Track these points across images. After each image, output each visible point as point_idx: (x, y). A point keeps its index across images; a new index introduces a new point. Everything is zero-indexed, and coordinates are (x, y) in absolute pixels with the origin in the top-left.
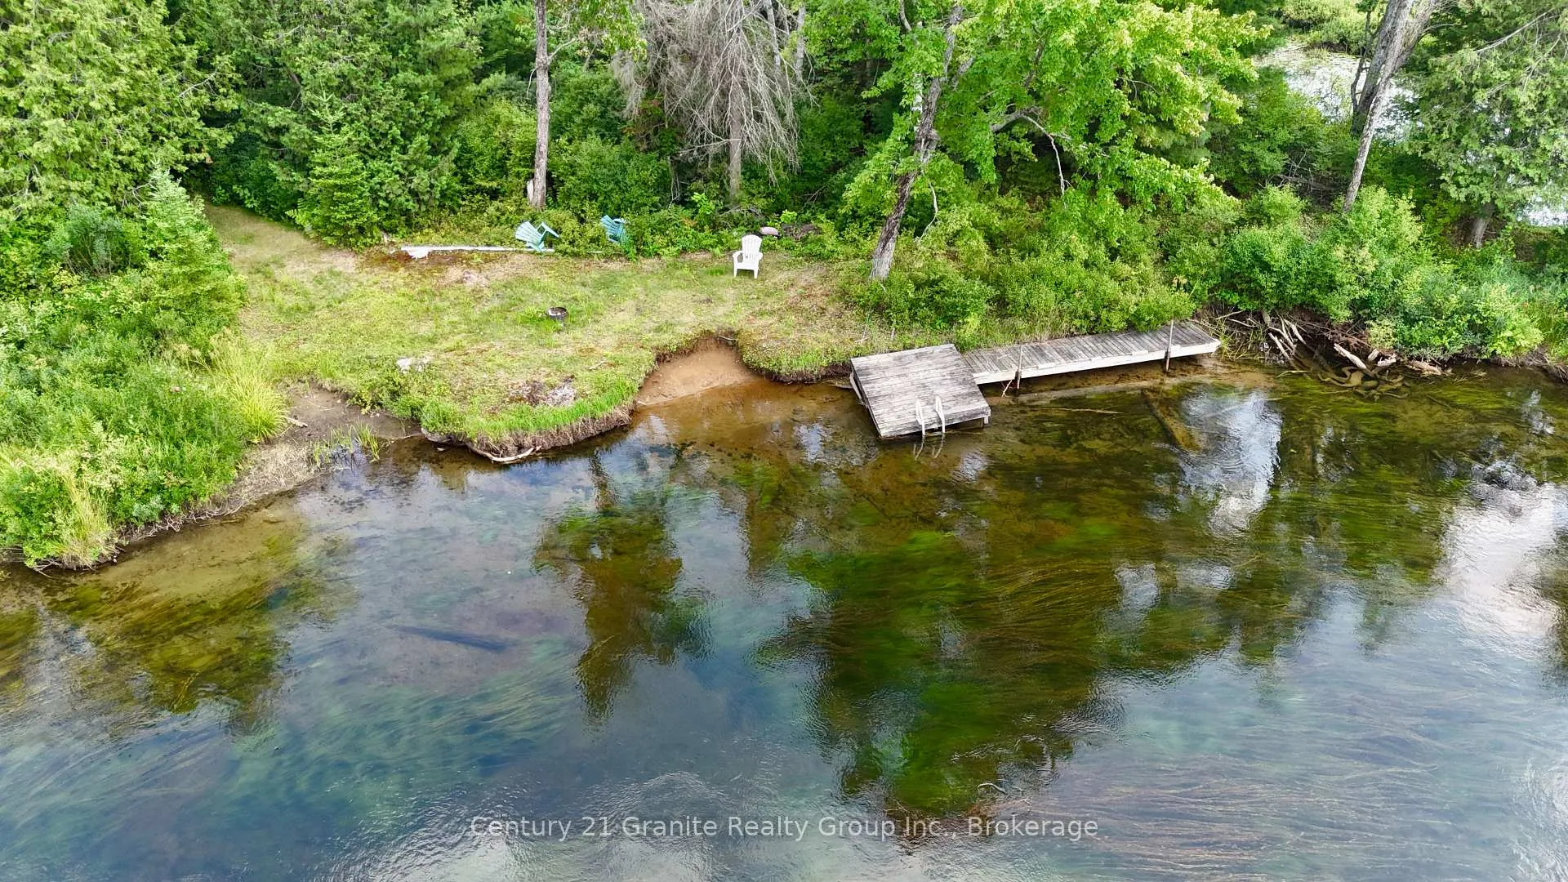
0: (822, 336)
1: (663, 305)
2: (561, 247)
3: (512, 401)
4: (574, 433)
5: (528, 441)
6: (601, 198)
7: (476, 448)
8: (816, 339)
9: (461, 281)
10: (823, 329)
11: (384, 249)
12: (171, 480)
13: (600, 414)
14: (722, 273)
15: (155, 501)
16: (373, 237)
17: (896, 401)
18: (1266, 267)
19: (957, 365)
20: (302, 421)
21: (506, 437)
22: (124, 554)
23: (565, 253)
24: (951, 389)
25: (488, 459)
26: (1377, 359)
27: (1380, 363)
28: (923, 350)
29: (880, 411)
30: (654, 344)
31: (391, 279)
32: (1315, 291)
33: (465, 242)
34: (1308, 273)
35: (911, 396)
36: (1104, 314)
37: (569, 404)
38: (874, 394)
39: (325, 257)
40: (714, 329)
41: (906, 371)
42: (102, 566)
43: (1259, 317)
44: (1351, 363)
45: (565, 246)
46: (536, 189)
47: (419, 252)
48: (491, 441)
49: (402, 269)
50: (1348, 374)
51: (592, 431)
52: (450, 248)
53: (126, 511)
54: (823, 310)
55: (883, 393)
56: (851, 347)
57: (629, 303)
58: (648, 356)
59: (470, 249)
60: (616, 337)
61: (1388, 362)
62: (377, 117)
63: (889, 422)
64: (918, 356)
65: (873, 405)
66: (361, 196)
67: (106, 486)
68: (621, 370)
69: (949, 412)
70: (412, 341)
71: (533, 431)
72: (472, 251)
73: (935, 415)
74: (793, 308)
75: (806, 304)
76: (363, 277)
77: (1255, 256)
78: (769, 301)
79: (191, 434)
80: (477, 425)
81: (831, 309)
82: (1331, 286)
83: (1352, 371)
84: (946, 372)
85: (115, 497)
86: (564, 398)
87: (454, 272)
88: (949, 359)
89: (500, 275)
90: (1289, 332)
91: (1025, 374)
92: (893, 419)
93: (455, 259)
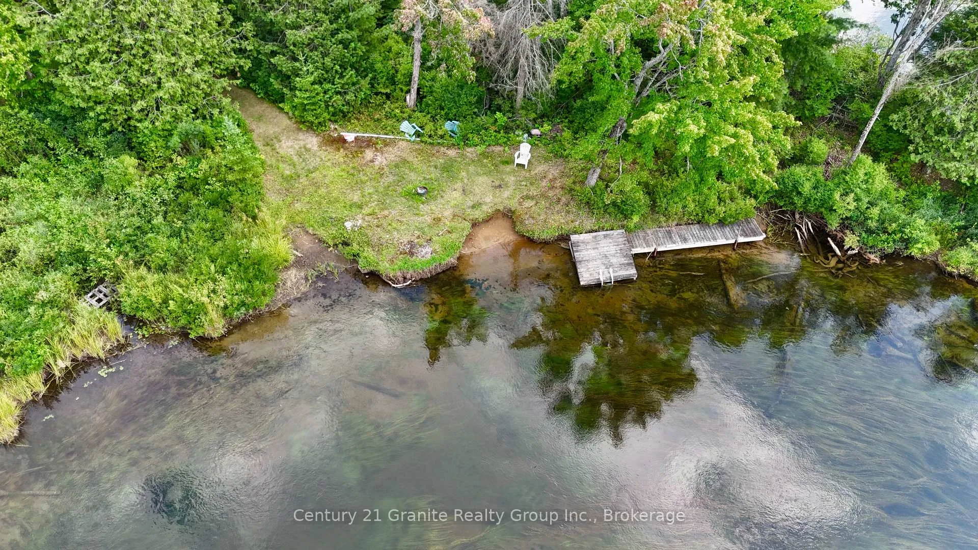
0: (557, 217)
1: (477, 189)
2: (424, 139)
3: (401, 253)
4: (431, 272)
5: (408, 276)
6: (446, 110)
7: (384, 278)
8: (554, 220)
9: (372, 161)
10: (558, 212)
11: (332, 134)
12: (249, 300)
13: (443, 262)
14: (508, 164)
15: (243, 310)
16: (326, 126)
17: (590, 265)
18: (799, 193)
19: (624, 244)
20: (300, 252)
21: (399, 274)
22: (229, 332)
23: (426, 143)
24: (619, 260)
25: (390, 285)
26: (848, 250)
27: (850, 252)
28: (608, 232)
29: (582, 270)
30: (471, 217)
31: (336, 157)
32: (823, 210)
33: (373, 131)
34: (821, 200)
35: (599, 262)
36: (706, 216)
37: (429, 256)
38: (580, 259)
39: (301, 136)
40: (501, 208)
41: (598, 246)
42: (222, 338)
43: (793, 214)
44: (833, 251)
45: (426, 139)
46: (411, 99)
47: (350, 137)
48: (391, 276)
49: (342, 150)
50: (830, 258)
51: (439, 270)
52: (366, 135)
53: (230, 314)
54: (559, 200)
55: (584, 259)
56: (572, 226)
57: (459, 185)
58: (468, 225)
59: (377, 136)
60: (452, 210)
61: (854, 252)
62: (327, 60)
63: (586, 278)
64: (605, 236)
65: (578, 266)
66: (320, 107)
67: (222, 304)
68: (454, 236)
69: (616, 274)
70: (351, 206)
71: (411, 271)
72: (377, 138)
73: (609, 275)
74: (543, 196)
75: (551, 193)
76: (323, 154)
77: (794, 186)
78: (532, 189)
79: (256, 277)
80: (385, 268)
81: (564, 199)
82: (831, 210)
83: (832, 256)
84: (618, 248)
85: (226, 307)
86: (426, 253)
87: (369, 154)
88: (621, 240)
89: (392, 157)
90: (807, 226)
91: (659, 250)
92: (588, 275)
93: (369, 143)
